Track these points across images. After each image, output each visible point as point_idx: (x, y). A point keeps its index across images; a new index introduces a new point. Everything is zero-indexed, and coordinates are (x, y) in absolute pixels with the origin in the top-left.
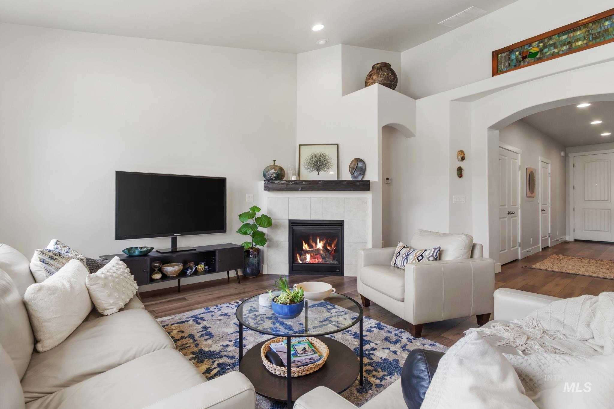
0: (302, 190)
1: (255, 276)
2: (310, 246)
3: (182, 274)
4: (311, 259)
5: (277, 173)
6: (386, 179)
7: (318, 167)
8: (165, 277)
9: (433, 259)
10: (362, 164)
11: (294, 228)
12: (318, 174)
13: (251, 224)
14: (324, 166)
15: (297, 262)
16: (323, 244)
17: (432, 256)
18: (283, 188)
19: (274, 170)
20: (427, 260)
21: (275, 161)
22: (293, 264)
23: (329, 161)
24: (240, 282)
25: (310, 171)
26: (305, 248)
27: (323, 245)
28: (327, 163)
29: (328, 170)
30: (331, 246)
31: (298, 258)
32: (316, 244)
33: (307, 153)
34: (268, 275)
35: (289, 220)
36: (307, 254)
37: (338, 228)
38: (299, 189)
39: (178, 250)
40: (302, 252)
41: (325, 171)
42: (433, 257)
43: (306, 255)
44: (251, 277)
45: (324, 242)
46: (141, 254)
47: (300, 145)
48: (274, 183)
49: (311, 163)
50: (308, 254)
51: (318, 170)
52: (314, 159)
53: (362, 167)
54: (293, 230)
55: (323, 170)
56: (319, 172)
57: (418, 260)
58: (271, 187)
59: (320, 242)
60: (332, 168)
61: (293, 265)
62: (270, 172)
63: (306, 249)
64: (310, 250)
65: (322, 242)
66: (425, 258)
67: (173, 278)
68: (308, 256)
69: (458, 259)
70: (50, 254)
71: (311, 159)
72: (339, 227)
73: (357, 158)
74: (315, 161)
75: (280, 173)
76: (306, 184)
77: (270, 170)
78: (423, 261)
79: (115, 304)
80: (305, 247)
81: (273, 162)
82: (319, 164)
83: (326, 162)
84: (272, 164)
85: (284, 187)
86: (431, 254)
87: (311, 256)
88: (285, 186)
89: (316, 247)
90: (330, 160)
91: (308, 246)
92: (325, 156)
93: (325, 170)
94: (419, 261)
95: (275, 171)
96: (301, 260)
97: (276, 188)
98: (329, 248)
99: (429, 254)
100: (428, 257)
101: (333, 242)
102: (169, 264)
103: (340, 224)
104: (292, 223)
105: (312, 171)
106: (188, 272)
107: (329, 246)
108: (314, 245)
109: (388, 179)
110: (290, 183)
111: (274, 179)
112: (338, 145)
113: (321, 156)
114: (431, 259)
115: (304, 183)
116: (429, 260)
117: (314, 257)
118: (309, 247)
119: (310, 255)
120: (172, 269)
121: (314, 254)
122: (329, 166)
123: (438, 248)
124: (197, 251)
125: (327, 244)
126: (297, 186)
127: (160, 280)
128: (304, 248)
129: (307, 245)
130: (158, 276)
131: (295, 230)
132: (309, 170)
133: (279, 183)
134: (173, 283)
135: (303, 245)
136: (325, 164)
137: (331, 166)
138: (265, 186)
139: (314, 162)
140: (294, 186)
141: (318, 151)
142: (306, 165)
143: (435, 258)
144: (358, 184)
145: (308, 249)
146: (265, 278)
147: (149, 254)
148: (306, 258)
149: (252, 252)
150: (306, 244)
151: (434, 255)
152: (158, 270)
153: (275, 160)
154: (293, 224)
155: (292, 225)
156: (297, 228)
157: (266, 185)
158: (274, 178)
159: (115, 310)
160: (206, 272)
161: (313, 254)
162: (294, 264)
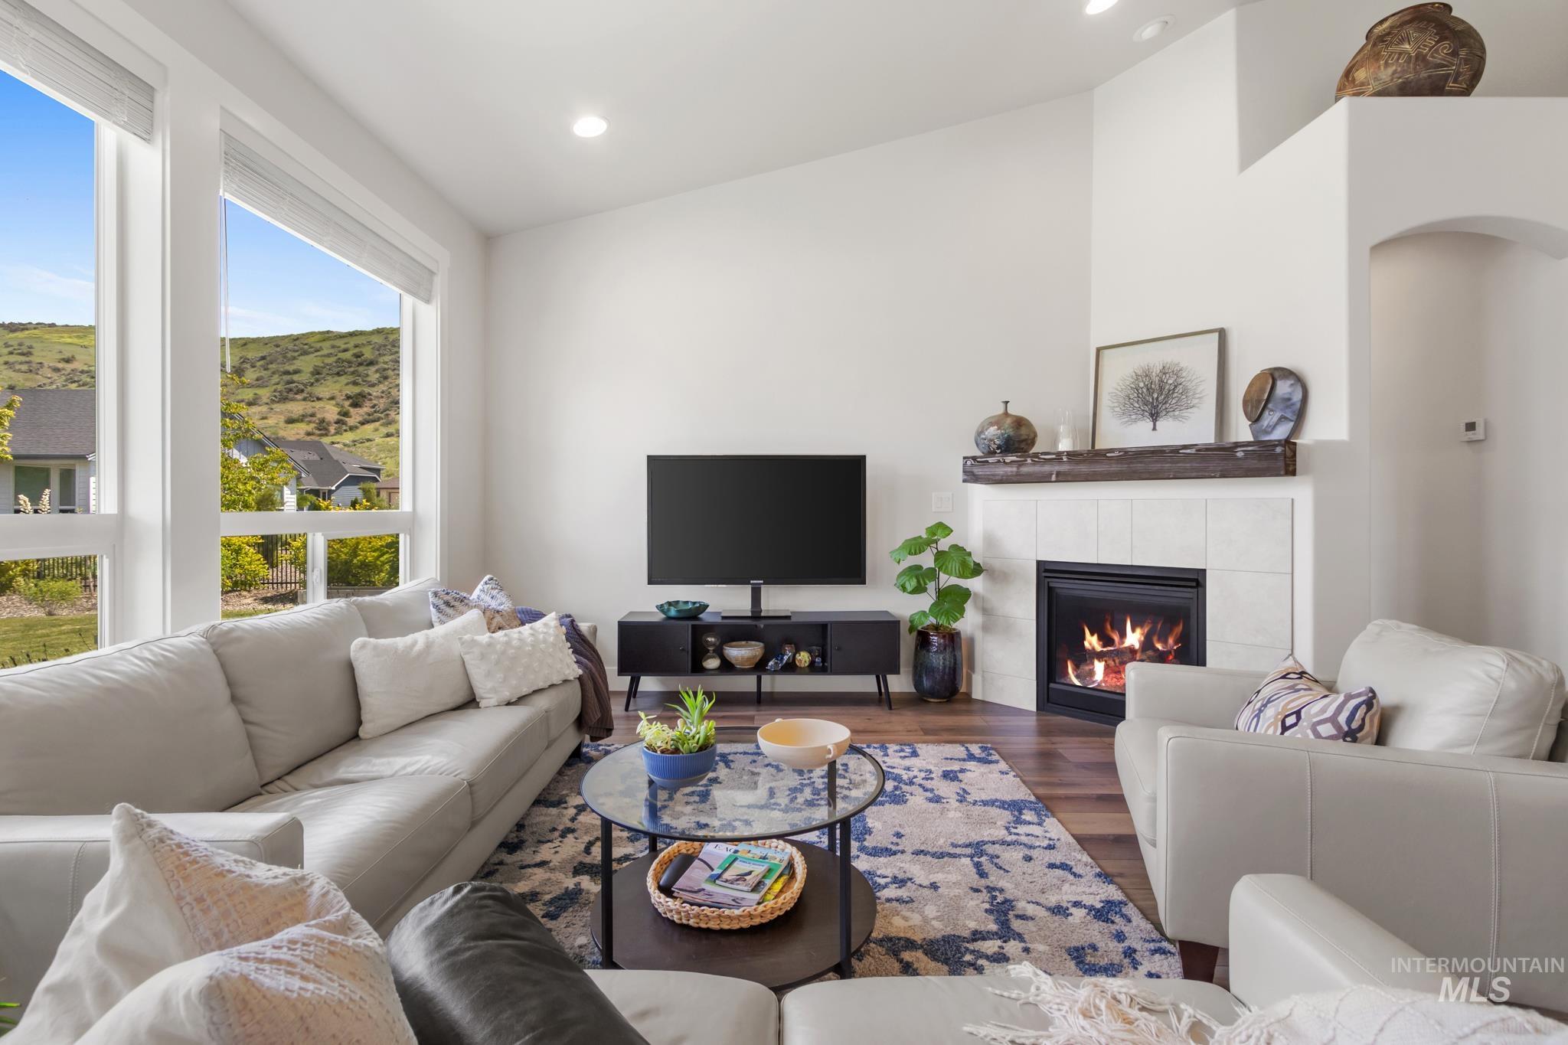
0: (1060, 478)
1: (945, 700)
2: (1106, 641)
3: (759, 667)
4: (1106, 674)
5: (1002, 434)
6: (1463, 428)
7: (1155, 407)
8: (727, 667)
9: (1333, 732)
10: (1292, 385)
11: (1051, 585)
12: (1154, 429)
13: (924, 568)
14: (1174, 401)
15: (1063, 681)
16: (1143, 634)
17: (1333, 720)
18: (1010, 474)
19: (996, 427)
20: (1309, 732)
21: (1007, 402)
22: (1048, 685)
23: (1190, 385)
24: (893, 708)
25: (1128, 421)
26: (1090, 644)
27: (1142, 639)
28: (1185, 391)
29: (1185, 413)
30: (1165, 642)
31: (1070, 670)
32: (1123, 635)
33: (1119, 372)
34: (983, 702)
35: (1039, 563)
36: (1096, 662)
37: (1189, 593)
38: (1051, 477)
39: (762, 614)
40: (1083, 658)
41: (1175, 418)
42: (1333, 724)
43: (1093, 664)
44: (932, 700)
45: (1146, 631)
46: (682, 615)
47: (1098, 350)
48: (987, 461)
49: (1132, 397)
50: (1099, 661)
51: (1155, 416)
52: (1142, 385)
53: (1287, 396)
54: (1050, 589)
55: (1171, 414)
56: (1157, 423)
57: (1282, 726)
58: (980, 473)
59: (1133, 630)
60: (1198, 407)
61: (1048, 688)
62: (986, 433)
63: (1094, 649)
64: (1105, 649)
65: (1138, 631)
66: (1305, 724)
67: (744, 672)
68: (1099, 667)
69: (1450, 751)
70: (447, 598)
71: (1133, 386)
72: (1189, 590)
73: (1270, 369)
74: (1145, 390)
75: (1012, 434)
76: (1070, 461)
77: (987, 430)
78: (1296, 733)
79: (494, 690)
80: (1092, 641)
81: (1002, 406)
82: (1157, 398)
83: (1180, 391)
84: (1001, 411)
85: (1012, 472)
86: (1329, 714)
87: (1107, 667)
88: (1015, 469)
89: (1123, 643)
90: (1193, 384)
91: (1100, 639)
92: (1177, 374)
93: (1177, 413)
94: (1285, 729)
95: (998, 429)
96: (1077, 677)
97: (993, 475)
98: (1159, 646)
99: (1323, 711)
100: (1315, 720)
101: (1171, 631)
102: (744, 643)
103: (1194, 580)
104: (1046, 571)
105: (1135, 421)
106: (771, 663)
107: (1159, 640)
108: (1116, 638)
109: (1471, 427)
110: (1026, 461)
111: (998, 451)
112: (1222, 333)
113: (1165, 374)
114: (1327, 730)
115: (1065, 459)
116: (1318, 735)
117: (1117, 669)
118: (1101, 643)
119: (1104, 663)
120: (737, 653)
121: (1117, 661)
122: (1189, 402)
123: (1359, 695)
124: (793, 620)
125: (1154, 634)
126: (1047, 468)
127: (717, 672)
128: (1086, 644)
129: (1095, 637)
130: (712, 663)
131: (1058, 591)
132: (1127, 419)
133: (999, 461)
134: (746, 684)
135: (1084, 638)
136: (1176, 395)
137: (1195, 401)
138: (964, 472)
139: (1143, 392)
140: (1037, 469)
141: (1154, 358)
142: (1116, 405)
143: (1346, 728)
144: (1240, 454)
145: (1099, 648)
146: (975, 707)
147: (701, 616)
148: (1092, 673)
149: (935, 639)
150: (1092, 634)
151: (1342, 719)
152: (714, 651)
153: (1007, 400)
154: (1049, 573)
155: (1046, 577)
156: (1062, 585)
157: (968, 469)
158: (998, 449)
159: (493, 702)
160: (813, 669)
161: (1114, 661)
162: (1052, 685)
